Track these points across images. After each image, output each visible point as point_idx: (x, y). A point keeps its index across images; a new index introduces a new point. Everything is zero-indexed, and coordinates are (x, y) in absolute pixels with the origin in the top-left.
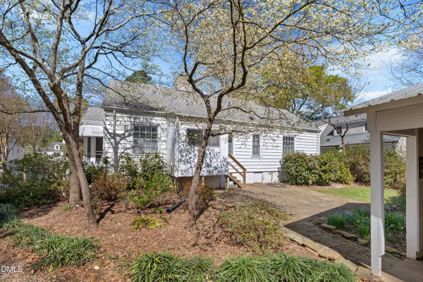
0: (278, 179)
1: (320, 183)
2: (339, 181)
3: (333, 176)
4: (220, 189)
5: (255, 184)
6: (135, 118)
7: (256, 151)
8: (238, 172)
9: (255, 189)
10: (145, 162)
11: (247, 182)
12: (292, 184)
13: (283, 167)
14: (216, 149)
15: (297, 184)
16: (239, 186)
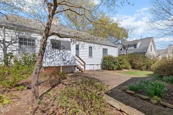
0: (100, 68)
1: (119, 69)
2: (126, 68)
3: (124, 66)
4: (72, 73)
5: (90, 70)
6: (19, 33)
7: (91, 55)
8: (82, 65)
9: (90, 72)
10: (24, 58)
11: (86, 70)
12: (107, 70)
13: (103, 62)
14: (69, 52)
15: (109, 70)
16: (82, 71)
